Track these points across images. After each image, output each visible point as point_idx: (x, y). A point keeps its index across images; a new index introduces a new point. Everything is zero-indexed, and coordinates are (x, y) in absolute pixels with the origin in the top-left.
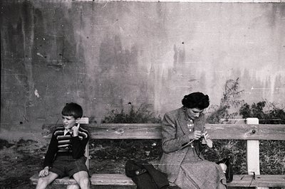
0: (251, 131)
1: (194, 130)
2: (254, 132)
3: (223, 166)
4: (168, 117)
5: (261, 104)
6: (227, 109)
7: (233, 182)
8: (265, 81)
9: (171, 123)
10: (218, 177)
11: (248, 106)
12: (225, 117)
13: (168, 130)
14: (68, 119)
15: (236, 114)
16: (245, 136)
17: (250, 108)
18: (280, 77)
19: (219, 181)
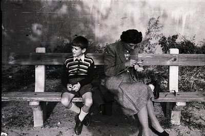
0: (173, 59)
1: (130, 58)
2: (175, 60)
3: (152, 87)
4: (110, 49)
5: (175, 37)
6: (150, 40)
7: (159, 99)
8: (178, 19)
9: (112, 54)
10: (149, 95)
11: (165, 38)
12: (148, 46)
13: (109, 59)
14: (76, 49)
15: (157, 44)
16: (168, 63)
17: (167, 39)
18: (189, 16)
19: (149, 98)
